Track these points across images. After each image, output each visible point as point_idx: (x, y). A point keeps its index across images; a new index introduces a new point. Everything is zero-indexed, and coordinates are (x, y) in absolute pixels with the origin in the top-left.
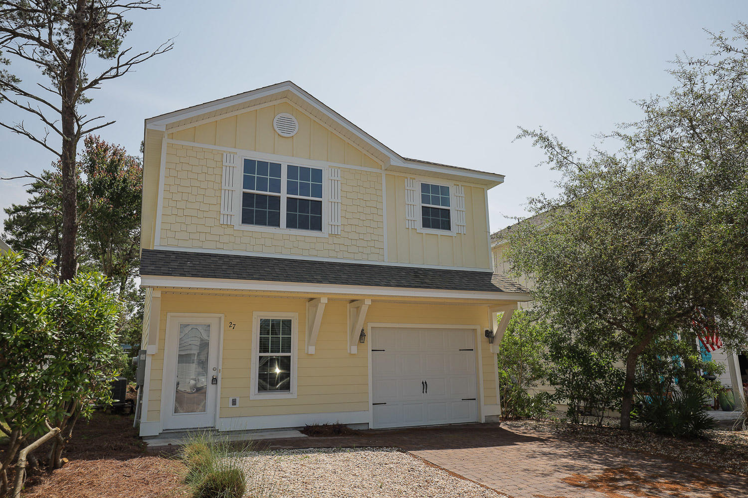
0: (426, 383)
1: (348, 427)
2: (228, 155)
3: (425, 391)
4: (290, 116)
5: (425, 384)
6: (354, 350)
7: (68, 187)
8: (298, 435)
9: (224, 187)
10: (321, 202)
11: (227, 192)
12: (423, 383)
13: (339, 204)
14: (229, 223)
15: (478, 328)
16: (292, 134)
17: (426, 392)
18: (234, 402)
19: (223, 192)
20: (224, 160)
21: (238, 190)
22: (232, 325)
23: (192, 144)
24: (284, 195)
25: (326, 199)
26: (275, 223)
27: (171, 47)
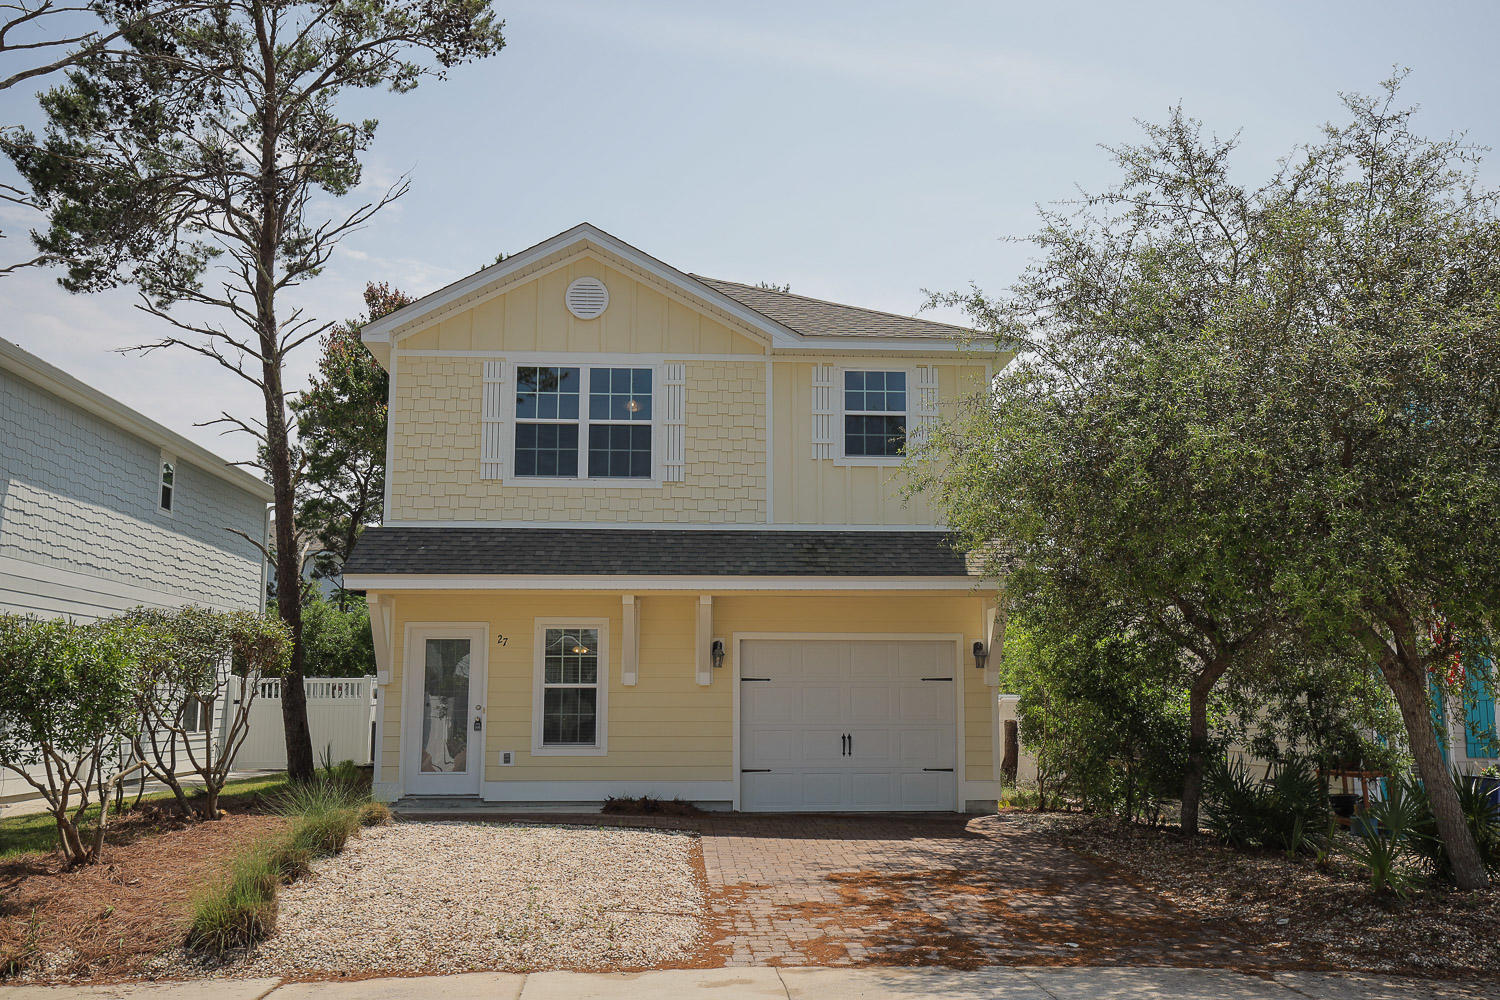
0: (849, 737)
1: (696, 806)
2: (492, 364)
3: (847, 752)
4: (595, 281)
5: (847, 740)
6: (704, 678)
7: (275, 433)
8: (597, 810)
9: (484, 418)
10: (650, 426)
11: (490, 426)
12: (844, 737)
13: (683, 429)
14: (494, 478)
15: (959, 638)
16: (598, 313)
17: (850, 754)
18: (507, 759)
19: (484, 426)
20: (485, 374)
21: (508, 420)
22: (502, 640)
23: (435, 353)
24: (584, 421)
25: (657, 422)
26: (570, 470)
27: (406, 189)
